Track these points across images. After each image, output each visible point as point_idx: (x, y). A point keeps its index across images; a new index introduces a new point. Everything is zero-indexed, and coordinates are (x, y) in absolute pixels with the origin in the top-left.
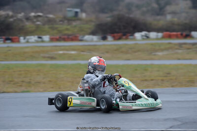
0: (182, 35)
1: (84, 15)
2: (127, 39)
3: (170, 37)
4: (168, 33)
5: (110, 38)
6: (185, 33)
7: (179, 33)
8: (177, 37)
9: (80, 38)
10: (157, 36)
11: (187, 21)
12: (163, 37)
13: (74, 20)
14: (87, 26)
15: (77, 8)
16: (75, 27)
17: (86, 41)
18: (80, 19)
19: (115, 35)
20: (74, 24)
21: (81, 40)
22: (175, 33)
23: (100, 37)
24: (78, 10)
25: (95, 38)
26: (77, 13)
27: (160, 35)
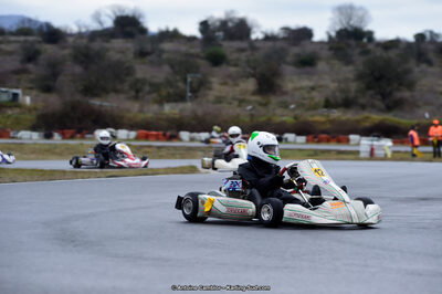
0: (164, 135)
1: (28, 100)
2: (83, 137)
3: (147, 137)
4: (144, 132)
5: (57, 136)
6: (169, 133)
7: (161, 133)
8: (157, 138)
9: (12, 134)
10: (128, 135)
11: (177, 116)
12: (137, 138)
13: (10, 107)
14: (28, 116)
15: (17, 88)
16: (9, 117)
17: (20, 138)
18: (19, 106)
19: (66, 131)
20: (9, 112)
21: (13, 138)
22: (154, 133)
23: (42, 134)
24: (19, 91)
25: (35, 135)
26: (15, 95)
27: (133, 134)
